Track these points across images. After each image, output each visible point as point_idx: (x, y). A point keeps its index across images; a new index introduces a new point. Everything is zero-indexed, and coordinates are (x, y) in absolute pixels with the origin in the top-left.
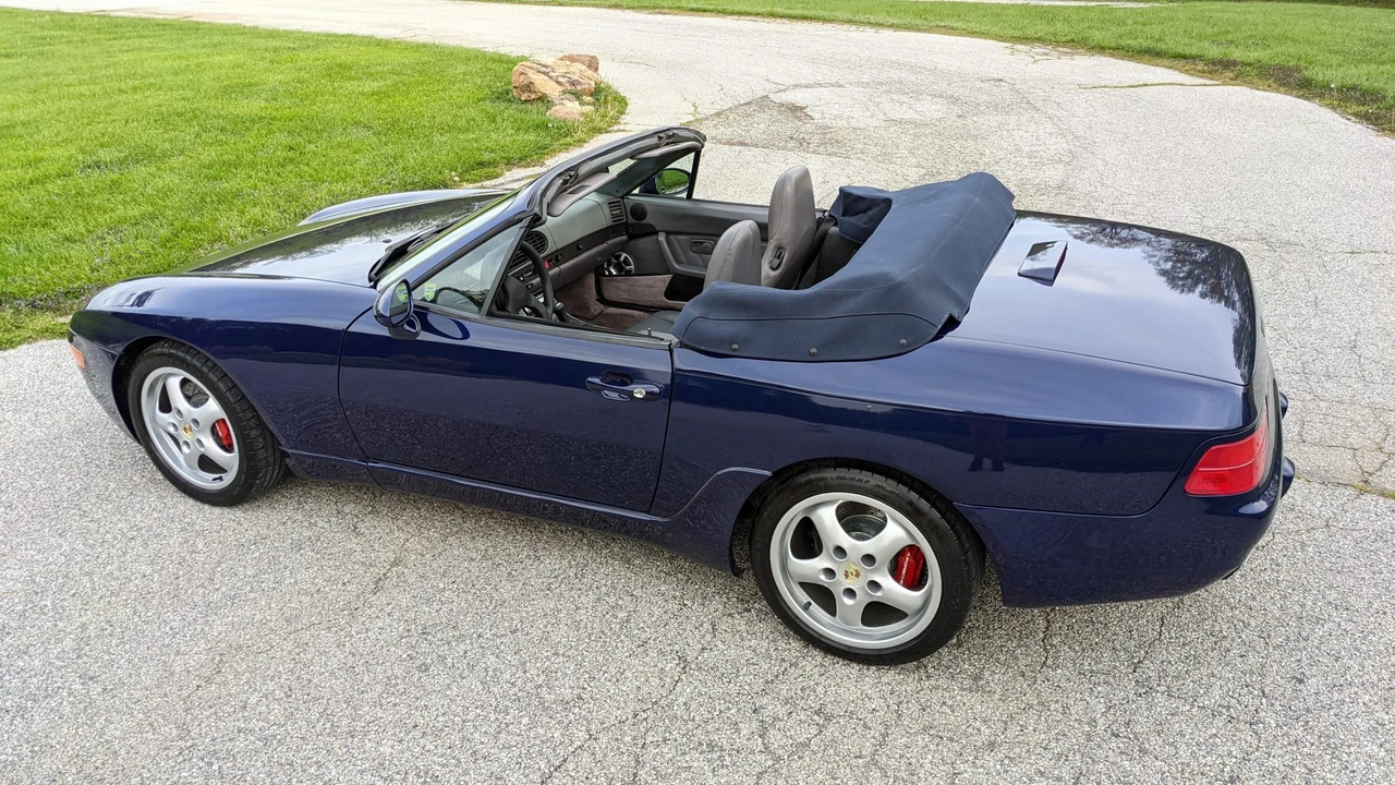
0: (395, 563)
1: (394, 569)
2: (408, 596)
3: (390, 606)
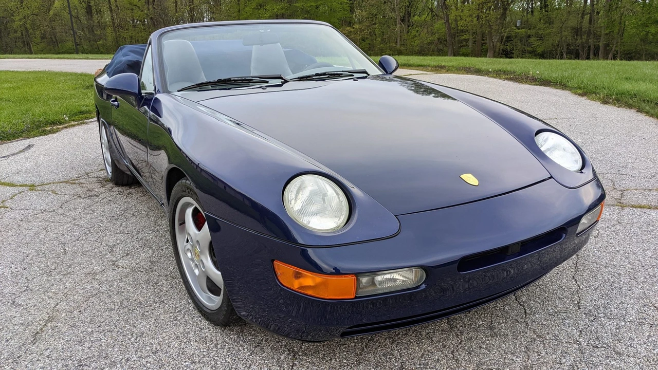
0: (50, 320)
1: (49, 325)
2: (63, 341)
3: (49, 351)
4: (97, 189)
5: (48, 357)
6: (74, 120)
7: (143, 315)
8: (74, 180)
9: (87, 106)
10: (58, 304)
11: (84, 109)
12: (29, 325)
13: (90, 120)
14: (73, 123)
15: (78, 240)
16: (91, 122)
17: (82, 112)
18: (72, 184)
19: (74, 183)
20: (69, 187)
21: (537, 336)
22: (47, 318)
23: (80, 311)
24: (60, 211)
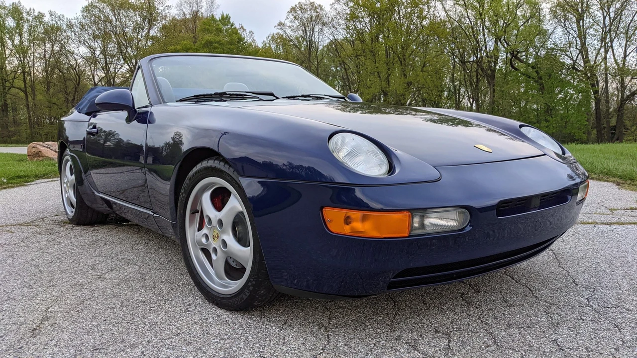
0: (45, 319)
1: (46, 323)
4: (57, 228)
5: (56, 345)
6: (11, 183)
7: (150, 310)
8: (29, 223)
9: (24, 172)
10: (49, 308)
11: (22, 174)
12: (21, 324)
13: (29, 183)
14: (10, 185)
15: (51, 263)
16: (30, 184)
17: (19, 177)
18: (27, 226)
19: (30, 225)
20: (24, 228)
21: (550, 304)
22: (41, 318)
23: (78, 311)
24: (22, 244)
